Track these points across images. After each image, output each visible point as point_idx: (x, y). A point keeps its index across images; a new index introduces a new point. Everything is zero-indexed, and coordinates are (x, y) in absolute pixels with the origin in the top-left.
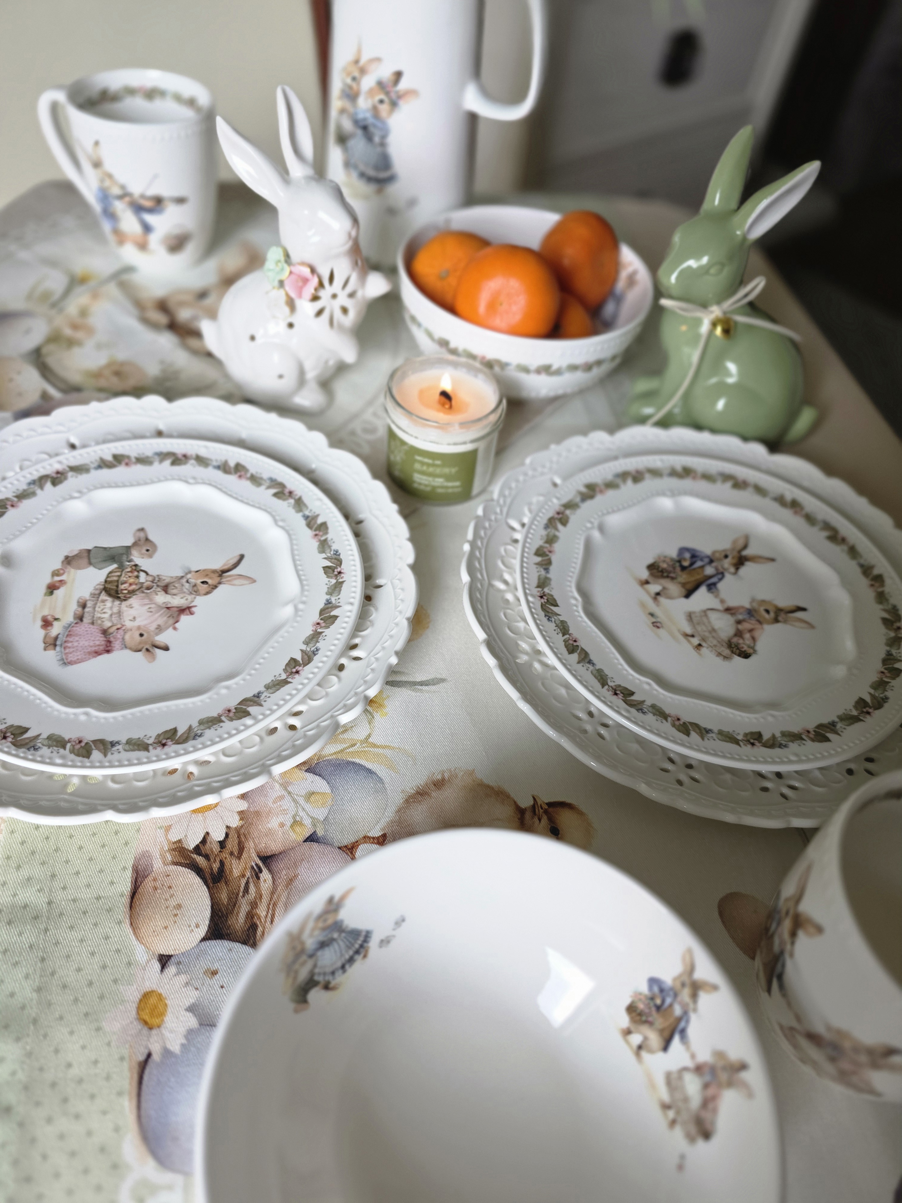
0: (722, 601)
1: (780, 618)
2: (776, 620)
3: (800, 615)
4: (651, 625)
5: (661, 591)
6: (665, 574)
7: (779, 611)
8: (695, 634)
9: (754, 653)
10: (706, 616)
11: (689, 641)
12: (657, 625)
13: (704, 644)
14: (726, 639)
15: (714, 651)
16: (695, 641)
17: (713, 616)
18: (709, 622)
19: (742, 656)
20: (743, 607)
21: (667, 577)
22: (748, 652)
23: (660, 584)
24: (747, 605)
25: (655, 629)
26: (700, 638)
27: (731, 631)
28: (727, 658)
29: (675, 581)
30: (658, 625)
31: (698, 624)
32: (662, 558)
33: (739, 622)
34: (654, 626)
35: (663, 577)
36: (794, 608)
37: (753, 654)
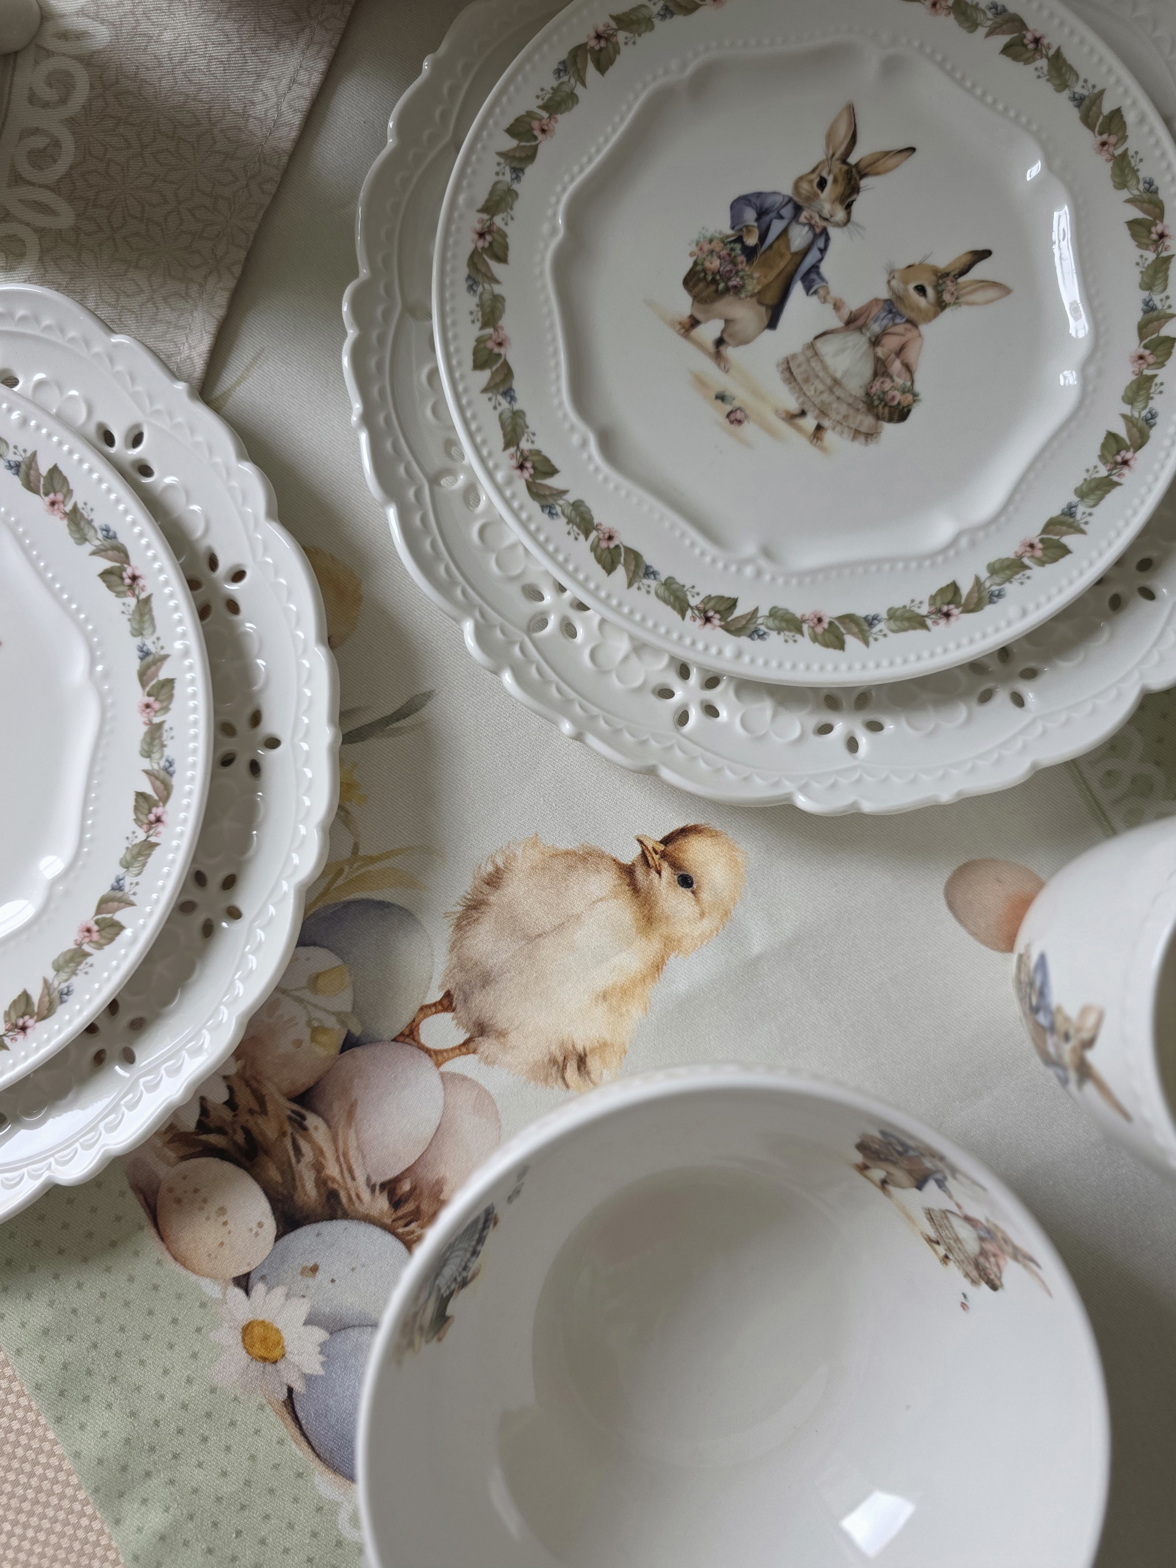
0: (837, 306)
1: (947, 297)
2: (941, 305)
3: (980, 271)
4: (726, 422)
5: (723, 331)
6: (721, 286)
7: (942, 277)
8: (806, 408)
9: (914, 401)
10: (816, 354)
11: (799, 429)
12: (735, 418)
13: (826, 423)
14: (860, 393)
15: (846, 430)
16: (809, 423)
17: (826, 348)
18: (825, 368)
19: (896, 417)
20: (877, 300)
21: (727, 290)
22: (905, 404)
23: (719, 317)
24: (884, 294)
25: (734, 428)
26: (817, 412)
27: (866, 370)
28: (872, 435)
29: (743, 296)
30: (739, 415)
31: (807, 380)
32: (707, 247)
33: (875, 342)
34: (732, 422)
35: (719, 295)
36: (967, 259)
37: (915, 405)
